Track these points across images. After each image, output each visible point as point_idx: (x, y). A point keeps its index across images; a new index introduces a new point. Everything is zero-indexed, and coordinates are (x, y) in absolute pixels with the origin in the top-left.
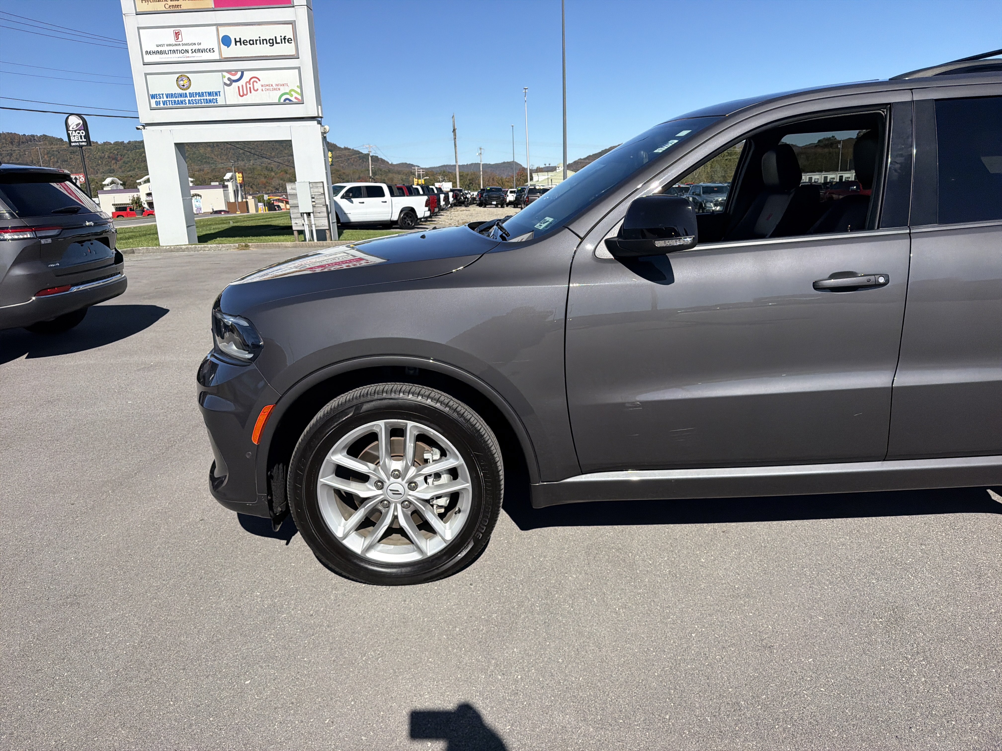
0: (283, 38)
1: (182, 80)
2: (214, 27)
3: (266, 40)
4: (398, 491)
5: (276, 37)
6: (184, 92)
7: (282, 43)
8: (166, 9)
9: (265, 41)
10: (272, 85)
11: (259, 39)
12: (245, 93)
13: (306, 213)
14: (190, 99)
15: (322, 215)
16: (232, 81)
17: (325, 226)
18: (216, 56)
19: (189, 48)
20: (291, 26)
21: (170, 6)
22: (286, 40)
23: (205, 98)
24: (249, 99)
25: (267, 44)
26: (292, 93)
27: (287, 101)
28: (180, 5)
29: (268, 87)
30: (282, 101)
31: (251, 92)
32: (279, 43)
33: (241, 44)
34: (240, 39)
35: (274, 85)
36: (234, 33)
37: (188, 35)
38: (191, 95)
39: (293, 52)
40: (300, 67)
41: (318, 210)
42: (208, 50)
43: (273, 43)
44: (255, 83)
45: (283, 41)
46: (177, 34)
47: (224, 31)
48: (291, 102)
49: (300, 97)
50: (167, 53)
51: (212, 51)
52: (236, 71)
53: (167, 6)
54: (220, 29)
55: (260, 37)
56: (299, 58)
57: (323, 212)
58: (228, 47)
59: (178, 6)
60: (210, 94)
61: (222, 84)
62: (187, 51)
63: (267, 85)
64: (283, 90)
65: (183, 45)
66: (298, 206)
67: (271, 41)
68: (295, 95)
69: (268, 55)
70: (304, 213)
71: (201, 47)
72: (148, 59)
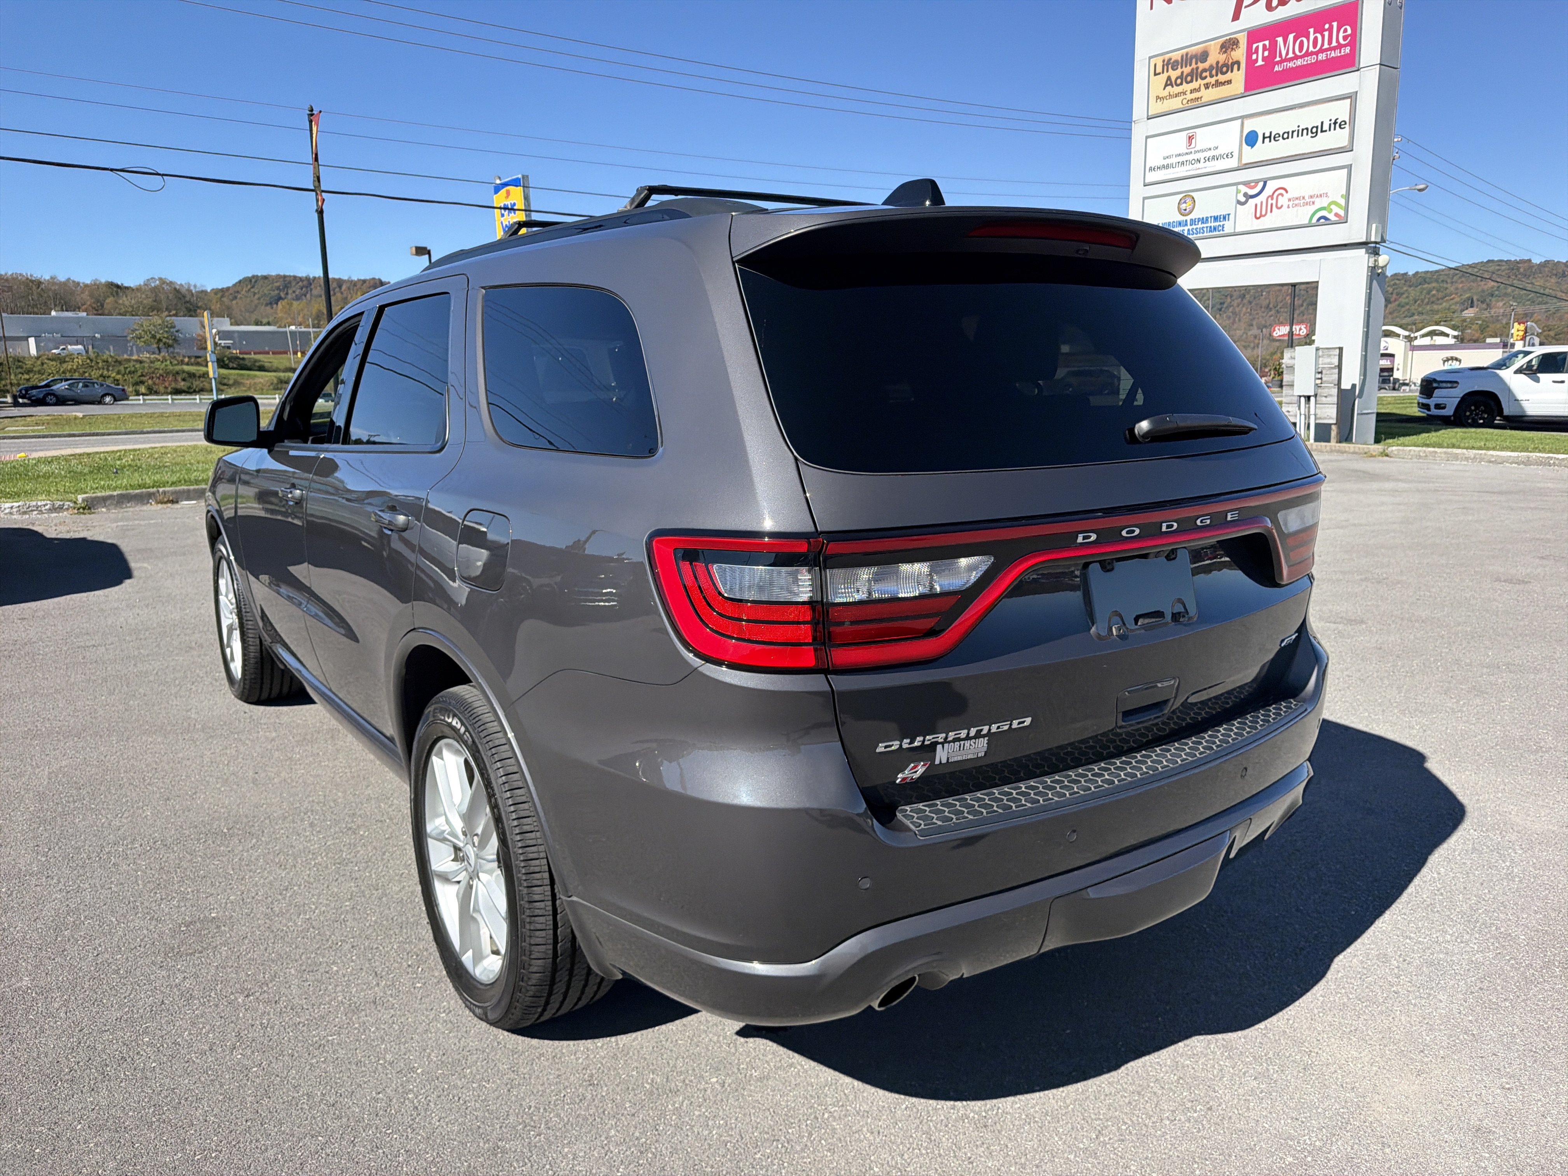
0: (1333, 121)
1: (1185, 202)
2: (1239, 121)
3: (1307, 129)
5: (1322, 123)
6: (1184, 218)
7: (1330, 130)
8: (1181, 106)
9: (1305, 131)
10: (1304, 198)
11: (1297, 129)
12: (1264, 213)
13: (1305, 397)
14: (1191, 228)
15: (1329, 400)
16: (1248, 197)
17: (1331, 418)
18: (1233, 163)
19: (1201, 156)
20: (1349, 100)
21: (1189, 101)
22: (1337, 125)
23: (1209, 225)
24: (1271, 220)
25: (1307, 134)
26: (1333, 207)
27: (1322, 220)
28: (1202, 97)
29: (1298, 201)
30: (1314, 220)
31: (1271, 211)
32: (1326, 131)
33: (1270, 141)
34: (1271, 133)
35: (1306, 198)
36: (1261, 126)
37: (1204, 138)
38: (1193, 222)
39: (1345, 143)
40: (1351, 165)
41: (1325, 392)
42: (1225, 156)
43: (1317, 132)
44: (1280, 197)
45: (1333, 126)
46: (1191, 139)
47: (1250, 125)
48: (1328, 222)
49: (1342, 213)
50: (1174, 166)
51: (1230, 156)
52: (1257, 182)
53: (1185, 102)
54: (1246, 122)
55: (1299, 126)
56: (1352, 151)
57: (1331, 395)
58: (1253, 147)
59: (1199, 98)
60: (1216, 219)
61: (1235, 202)
62: (1199, 161)
63: (1297, 199)
64: (1320, 203)
65: (1196, 152)
66: (1293, 385)
67: (1314, 130)
68: (1335, 209)
69: (1306, 152)
70: (1300, 396)
71: (1216, 153)
72: (1151, 177)
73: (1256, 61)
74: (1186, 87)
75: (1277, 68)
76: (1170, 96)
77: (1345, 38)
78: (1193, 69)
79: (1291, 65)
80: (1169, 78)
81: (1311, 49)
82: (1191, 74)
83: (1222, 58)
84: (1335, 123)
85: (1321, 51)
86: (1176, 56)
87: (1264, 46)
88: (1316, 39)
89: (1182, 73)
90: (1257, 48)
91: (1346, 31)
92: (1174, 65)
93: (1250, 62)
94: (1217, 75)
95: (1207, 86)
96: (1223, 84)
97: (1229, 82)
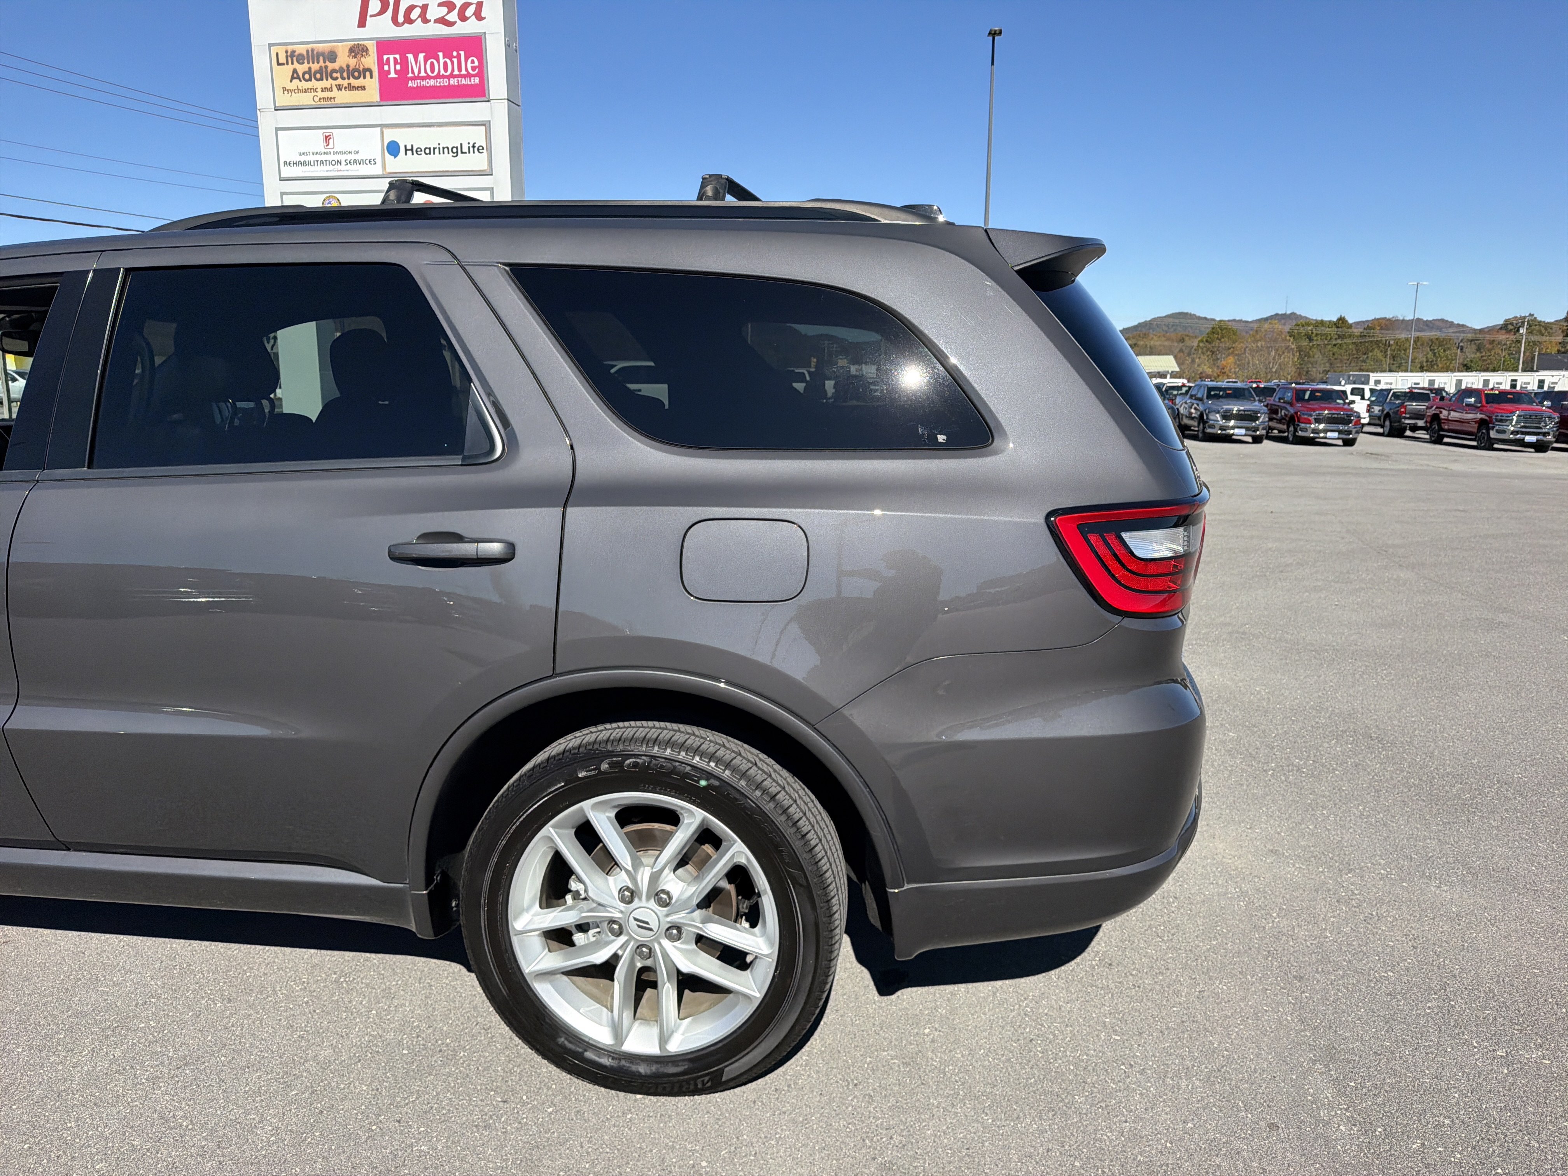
0: (471, 145)
1: (330, 203)
2: (378, 129)
3: (448, 148)
5: (461, 145)
7: (469, 152)
8: (314, 103)
9: (446, 150)
11: (438, 146)
18: (377, 170)
19: (342, 158)
20: (484, 128)
21: (320, 99)
22: (476, 149)
25: (448, 153)
28: (334, 98)
32: (466, 153)
33: (413, 154)
34: (412, 146)
36: (403, 138)
37: (342, 140)
39: (484, 166)
40: (493, 188)
42: (367, 162)
43: (457, 152)
45: (471, 149)
46: (327, 138)
47: (391, 135)
50: (312, 164)
51: (373, 162)
53: (316, 99)
54: (386, 131)
55: (439, 144)
56: (492, 175)
58: (395, 157)
59: (331, 98)
62: (339, 162)
65: (335, 153)
67: (455, 150)
69: (450, 170)
71: (358, 157)
72: (287, 172)
73: (389, 72)
74: (314, 84)
75: (410, 84)
76: (299, 90)
77: (473, 68)
78: (321, 67)
79: (424, 83)
80: (295, 71)
81: (442, 72)
82: (320, 71)
83: (353, 62)
84: (474, 147)
85: (452, 76)
86: (301, 49)
87: (395, 59)
88: (445, 64)
89: (310, 68)
90: (388, 59)
91: (473, 62)
92: (300, 59)
93: (383, 74)
94: (349, 79)
95: (339, 88)
96: (357, 88)
97: (363, 88)
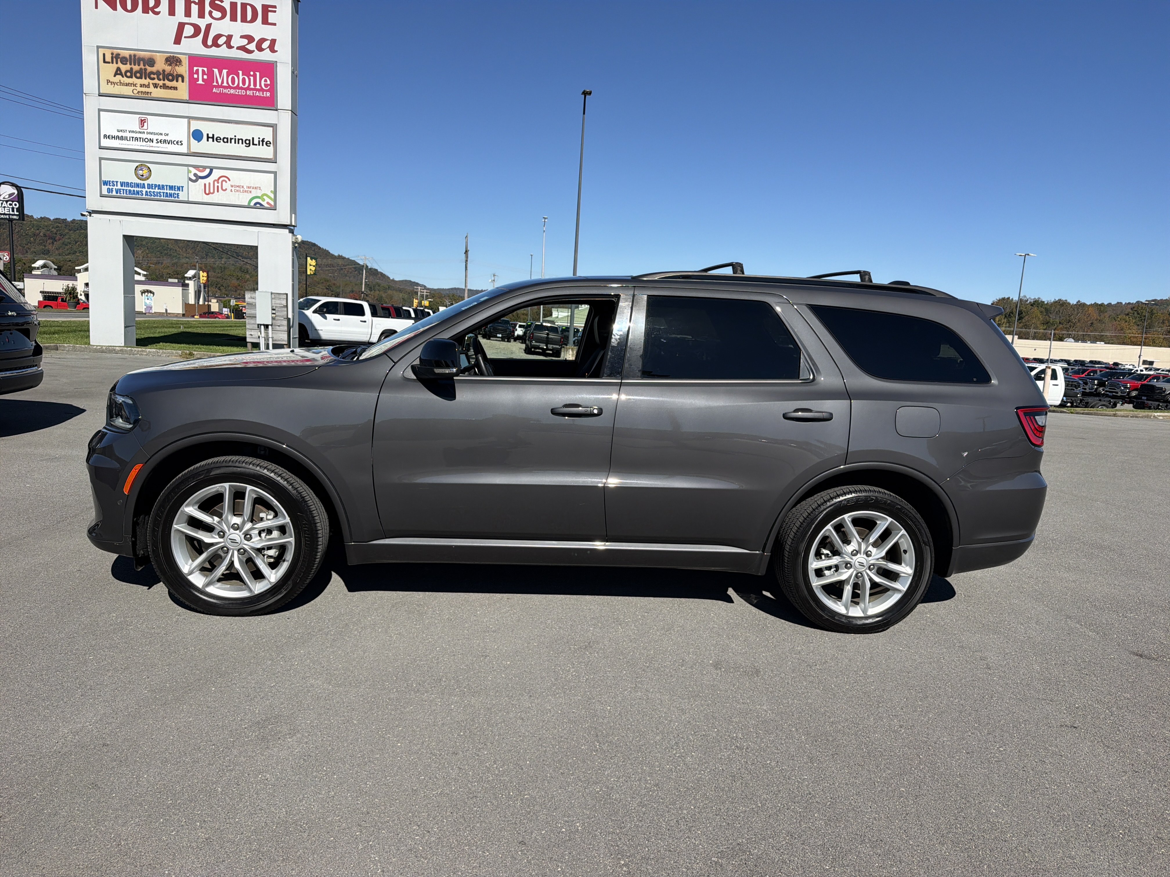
0: (261, 139)
1: (141, 170)
2: (186, 120)
3: (242, 140)
4: (235, 540)
5: (253, 138)
6: (142, 182)
7: (259, 145)
8: (133, 94)
9: (240, 141)
10: (243, 187)
11: (234, 138)
12: (212, 191)
13: (264, 325)
14: (148, 190)
15: (281, 328)
16: (198, 178)
17: (283, 341)
18: (183, 149)
19: (154, 137)
20: (271, 129)
21: (139, 92)
22: (264, 143)
23: (165, 191)
24: (215, 198)
25: (242, 143)
26: (265, 197)
27: (258, 205)
28: (151, 93)
29: (238, 188)
30: (252, 204)
31: (218, 191)
32: (256, 145)
33: (213, 141)
34: (213, 135)
35: (245, 187)
36: (206, 128)
37: (154, 124)
38: (150, 186)
39: (271, 156)
40: (276, 172)
41: (278, 323)
42: (175, 143)
43: (249, 143)
44: (224, 183)
45: (261, 143)
46: (142, 122)
47: (196, 125)
48: (262, 207)
49: (272, 203)
50: (128, 139)
51: (180, 144)
52: (205, 168)
53: (135, 92)
54: (192, 122)
55: (235, 136)
56: (276, 163)
57: (283, 325)
58: (198, 142)
59: (148, 93)
60: (171, 188)
61: (186, 179)
62: (151, 141)
63: (238, 186)
64: (255, 193)
65: (148, 133)
66: (256, 317)
67: (248, 142)
68: (267, 200)
69: (243, 155)
70: (261, 325)
71: (168, 138)
72: (105, 143)
73: (198, 79)
74: (134, 80)
75: (214, 90)
76: (121, 84)
77: (266, 85)
78: (141, 69)
79: (226, 91)
80: (118, 69)
81: (241, 85)
82: (140, 71)
83: (168, 69)
84: (263, 141)
85: (248, 88)
86: (126, 54)
87: (203, 71)
88: (244, 80)
89: (132, 69)
90: (198, 70)
91: (266, 81)
92: (124, 61)
93: (193, 81)
94: (164, 80)
95: (156, 86)
96: (171, 88)
97: (175, 88)
